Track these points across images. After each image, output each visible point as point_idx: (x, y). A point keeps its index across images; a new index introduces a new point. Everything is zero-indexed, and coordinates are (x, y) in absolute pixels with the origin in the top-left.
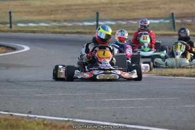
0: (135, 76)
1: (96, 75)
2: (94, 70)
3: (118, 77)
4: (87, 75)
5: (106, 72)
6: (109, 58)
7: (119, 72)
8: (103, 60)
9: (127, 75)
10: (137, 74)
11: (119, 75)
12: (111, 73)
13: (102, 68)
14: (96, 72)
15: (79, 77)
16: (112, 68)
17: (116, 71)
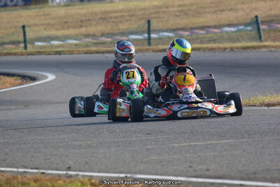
0: (232, 109)
1: (177, 112)
2: (172, 104)
3: (209, 113)
4: (163, 112)
5: (190, 106)
6: (192, 85)
7: (210, 106)
8: (183, 89)
9: (220, 109)
10: (236, 107)
11: (210, 110)
12: (198, 107)
13: (185, 100)
14: (175, 108)
15: (152, 115)
16: (198, 100)
17: (206, 104)
